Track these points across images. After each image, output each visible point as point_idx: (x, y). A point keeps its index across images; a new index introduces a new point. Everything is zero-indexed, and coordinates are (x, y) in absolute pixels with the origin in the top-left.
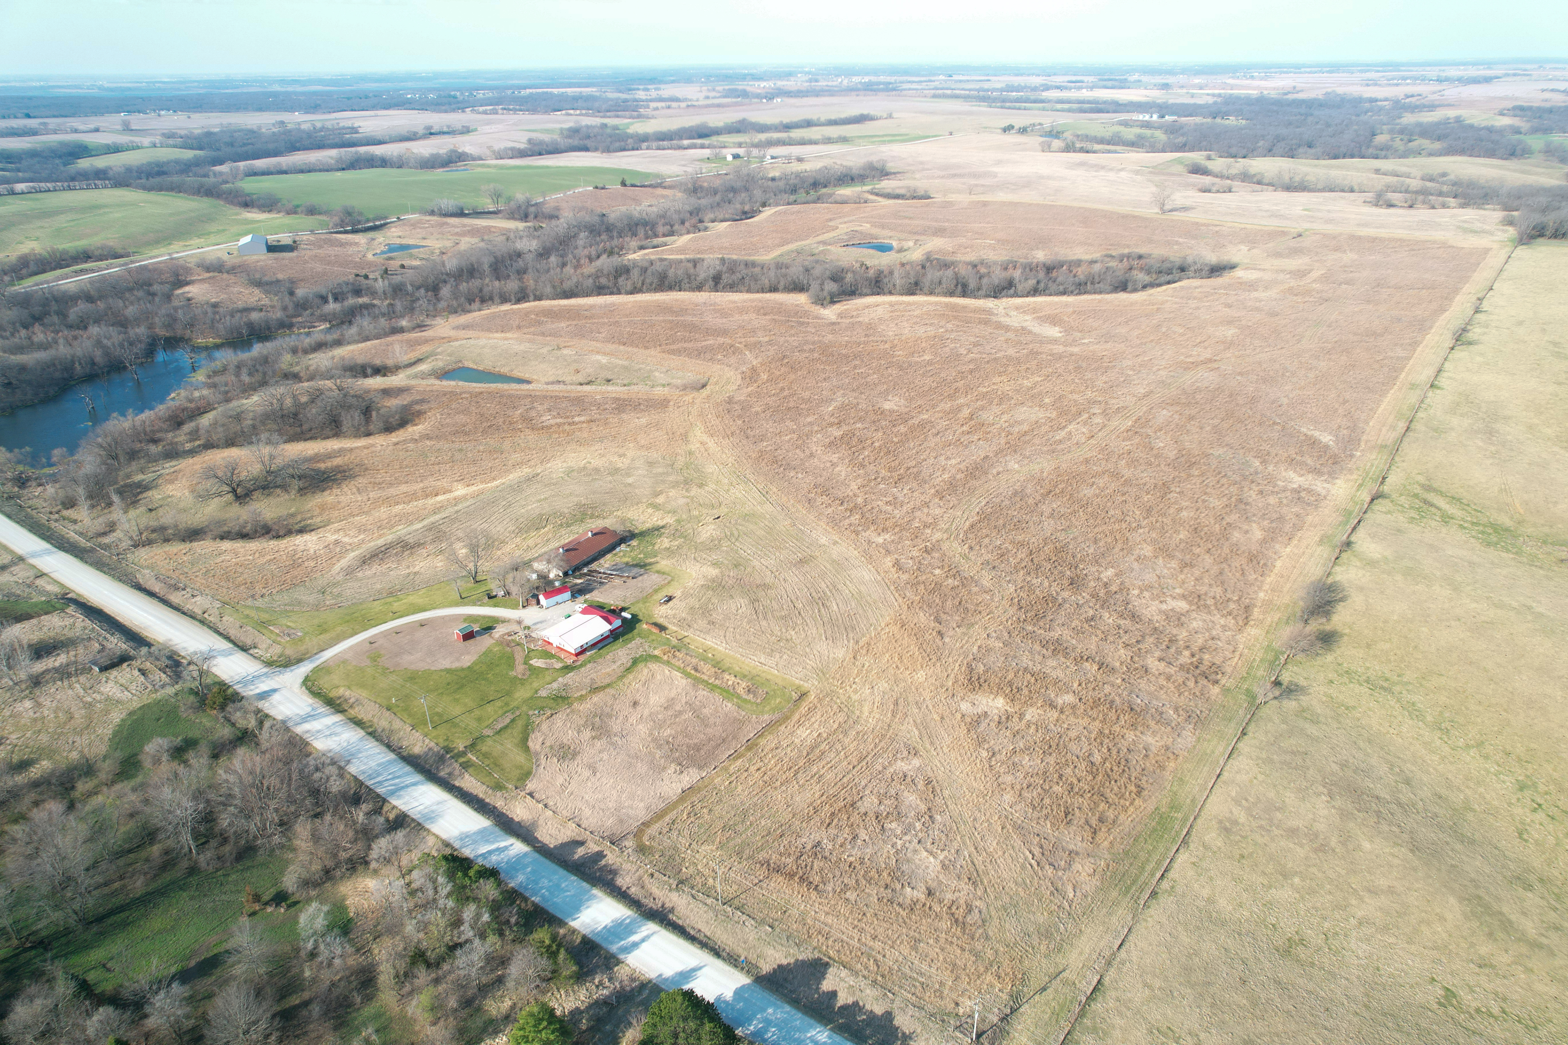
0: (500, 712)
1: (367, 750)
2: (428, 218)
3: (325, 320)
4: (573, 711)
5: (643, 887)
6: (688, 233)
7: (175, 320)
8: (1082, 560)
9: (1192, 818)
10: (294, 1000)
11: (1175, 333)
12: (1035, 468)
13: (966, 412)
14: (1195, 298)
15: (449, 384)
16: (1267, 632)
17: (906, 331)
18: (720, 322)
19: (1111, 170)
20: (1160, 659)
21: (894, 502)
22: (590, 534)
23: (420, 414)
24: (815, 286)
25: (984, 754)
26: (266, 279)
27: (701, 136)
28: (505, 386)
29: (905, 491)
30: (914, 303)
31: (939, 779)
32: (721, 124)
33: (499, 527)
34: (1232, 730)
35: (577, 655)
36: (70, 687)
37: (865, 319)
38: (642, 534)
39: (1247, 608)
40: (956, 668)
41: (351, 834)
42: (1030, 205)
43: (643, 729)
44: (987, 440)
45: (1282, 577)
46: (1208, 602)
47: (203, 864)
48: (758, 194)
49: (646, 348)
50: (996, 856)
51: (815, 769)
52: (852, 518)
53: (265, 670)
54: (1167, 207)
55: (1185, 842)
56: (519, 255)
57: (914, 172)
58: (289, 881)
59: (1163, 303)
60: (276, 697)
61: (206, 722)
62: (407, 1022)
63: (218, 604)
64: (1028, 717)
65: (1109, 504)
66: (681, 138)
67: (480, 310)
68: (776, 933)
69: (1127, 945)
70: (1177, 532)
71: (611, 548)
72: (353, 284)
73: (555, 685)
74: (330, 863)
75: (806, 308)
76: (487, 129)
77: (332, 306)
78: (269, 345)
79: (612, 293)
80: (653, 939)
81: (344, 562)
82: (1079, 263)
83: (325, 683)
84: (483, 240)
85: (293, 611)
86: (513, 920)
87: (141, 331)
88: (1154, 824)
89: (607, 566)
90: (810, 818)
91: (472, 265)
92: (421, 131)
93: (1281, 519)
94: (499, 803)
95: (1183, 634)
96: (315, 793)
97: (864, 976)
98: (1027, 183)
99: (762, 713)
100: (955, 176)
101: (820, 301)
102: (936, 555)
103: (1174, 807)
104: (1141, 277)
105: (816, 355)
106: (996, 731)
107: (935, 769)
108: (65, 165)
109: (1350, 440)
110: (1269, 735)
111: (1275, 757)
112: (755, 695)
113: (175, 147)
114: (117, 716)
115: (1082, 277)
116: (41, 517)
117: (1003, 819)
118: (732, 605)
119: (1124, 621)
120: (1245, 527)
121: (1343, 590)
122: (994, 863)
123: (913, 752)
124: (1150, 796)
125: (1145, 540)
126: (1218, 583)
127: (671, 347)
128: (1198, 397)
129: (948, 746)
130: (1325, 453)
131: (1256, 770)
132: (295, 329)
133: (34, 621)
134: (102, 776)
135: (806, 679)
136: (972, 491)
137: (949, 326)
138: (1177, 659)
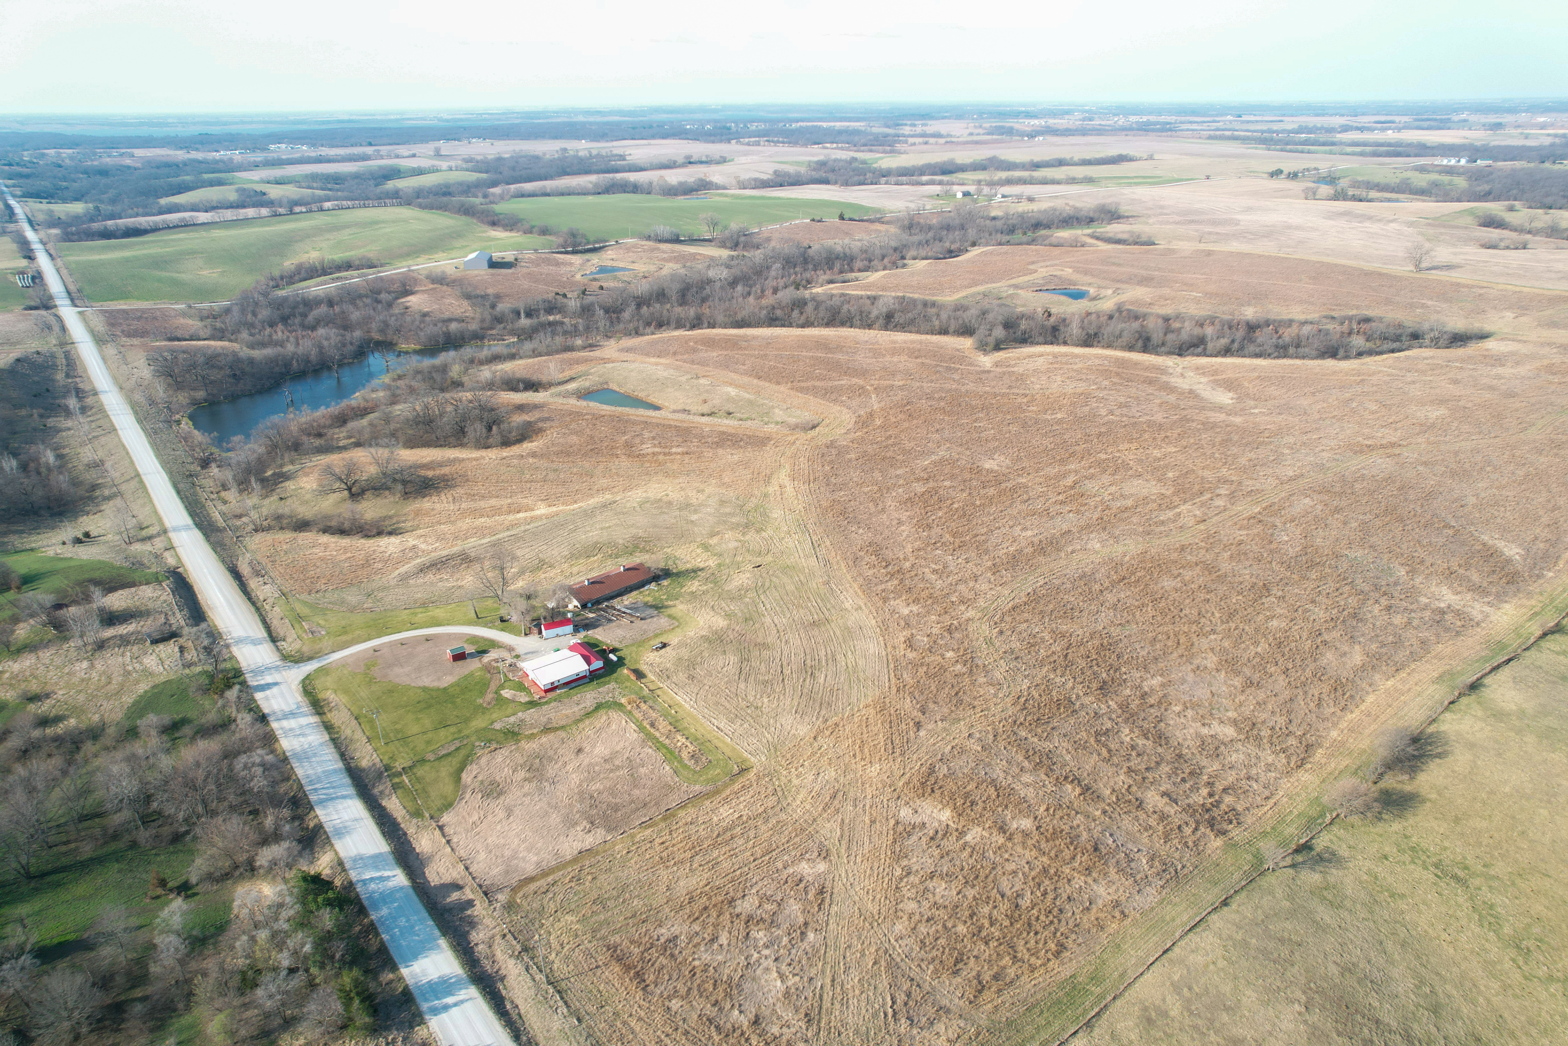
0: (450, 739)
1: (322, 756)
2: (644, 243)
3: (514, 334)
4: (517, 749)
5: (490, 947)
6: (885, 269)
7: (388, 326)
8: (1128, 663)
9: (1109, 998)
11: (1365, 409)
12: (1119, 550)
13: (1070, 480)
14: (1416, 371)
15: (582, 404)
16: (1324, 781)
17: (1055, 385)
18: (867, 362)
19: (1380, 220)
20: (1164, 794)
21: (942, 572)
22: (622, 569)
23: (541, 430)
24: (982, 331)
25: (898, 872)
26: (478, 292)
27: (944, 173)
28: (632, 411)
29: (960, 560)
31: (835, 891)
32: (968, 161)
33: (554, 551)
34: (1214, 895)
35: (546, 691)
36: (123, 655)
37: (1019, 369)
38: (679, 574)
39: (1309, 748)
40: (915, 766)
42: (1260, 256)
43: (575, 779)
44: (1078, 512)
45: (1369, 715)
46: (1262, 733)
47: (143, 841)
48: (972, 233)
49: (778, 383)
50: (851, 995)
51: (715, 853)
52: (889, 584)
53: (279, 663)
54: (1424, 265)
55: (1089, 1024)
56: (710, 281)
57: (1149, 216)
58: (194, 874)
59: (1374, 374)
60: (274, 690)
61: (205, 704)
62: (204, 1041)
63: (277, 594)
64: (969, 838)
65: (1188, 601)
66: (922, 174)
67: (653, 334)
70: (1256, 643)
71: (640, 586)
72: (549, 302)
73: (512, 719)
75: (966, 353)
76: (743, 160)
77: (524, 322)
78: (452, 354)
79: (783, 326)
80: (467, 1005)
81: (406, 568)
82: (1290, 322)
83: (319, 684)
84: (684, 266)
85: (332, 610)
87: (358, 334)
88: (1061, 994)
89: (626, 603)
90: (682, 908)
91: (663, 290)
92: (680, 160)
93: (1398, 643)
94: (411, 831)
95: (1212, 767)
98: (1269, 233)
99: (696, 782)
100: (1192, 222)
101: (983, 347)
102: (957, 635)
103: (1096, 978)
105: (942, 404)
106: (925, 847)
107: (837, 879)
108: (376, 185)
109: (1545, 556)
110: (1260, 911)
111: (1254, 941)
112: (697, 762)
113: (467, 170)
114: (143, 687)
115: (1287, 338)
116: (203, 496)
117: (881, 952)
118: (720, 660)
119: (1145, 742)
120: (1345, 648)
121: (1446, 744)
122: (845, 1003)
123: (824, 854)
124: (1071, 960)
125: (1212, 649)
126: (1284, 711)
127: (802, 384)
128: (1357, 486)
129: (863, 855)
130: (1503, 569)
131: (1220, 952)
132: (486, 341)
133: (133, 590)
134: (105, 742)
135: (756, 753)
136: (1034, 568)
137: (1105, 383)
138: (1188, 797)
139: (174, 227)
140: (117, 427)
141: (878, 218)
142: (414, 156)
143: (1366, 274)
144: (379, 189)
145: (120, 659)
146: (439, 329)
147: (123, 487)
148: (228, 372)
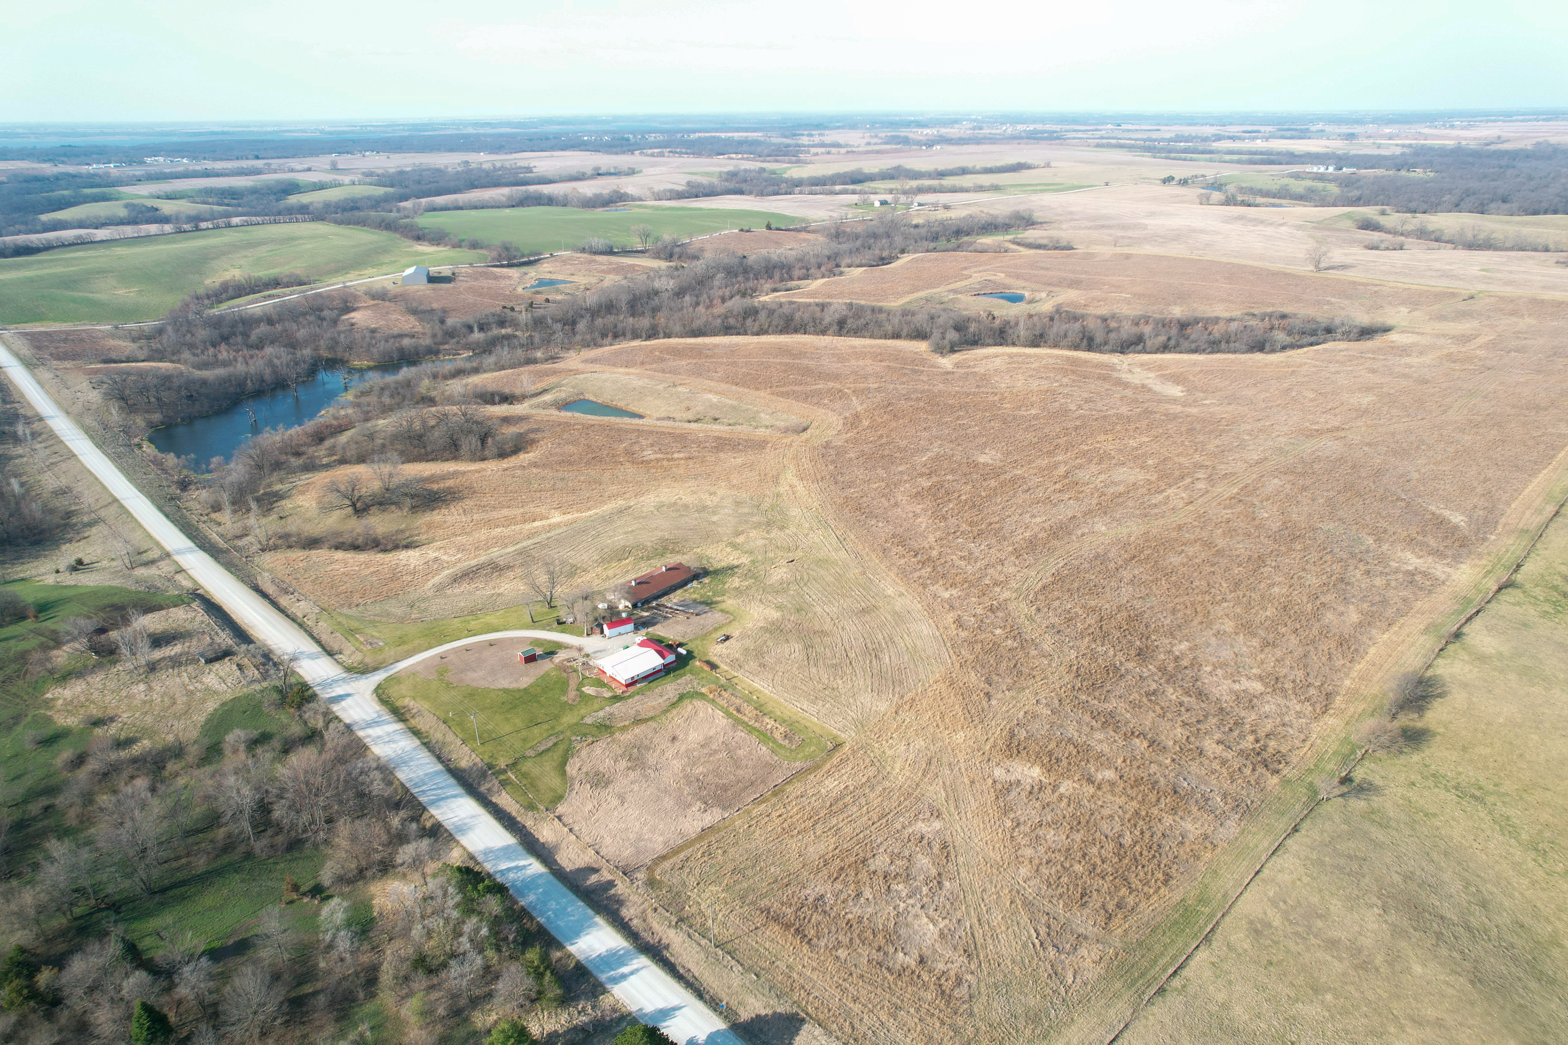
0: (545, 735)
1: (418, 759)
2: (579, 255)
3: (469, 349)
4: (613, 741)
5: (644, 920)
6: (823, 277)
7: (337, 343)
8: (1156, 631)
9: (1219, 915)
10: (308, 989)
11: (1305, 398)
12: (1123, 531)
13: (1062, 470)
14: (1337, 362)
15: (566, 415)
16: (1347, 723)
17: (1020, 384)
18: (835, 366)
19: (1271, 224)
20: (1219, 742)
21: (969, 558)
22: (664, 569)
23: (533, 442)
24: (936, 334)
25: (1008, 824)
26: (422, 307)
27: (854, 182)
28: (618, 420)
29: (982, 547)
30: (1035, 355)
31: (957, 844)
32: (876, 170)
33: (583, 556)
34: (1283, 825)
35: (627, 686)
36: (179, 675)
37: (980, 370)
38: (716, 572)
39: (1328, 695)
40: (997, 732)
41: (384, 838)
42: (1175, 258)
43: (677, 765)
44: (1077, 499)
45: (1374, 665)
46: (1286, 686)
47: (257, 851)
48: (898, 240)
49: (757, 389)
50: (998, 931)
51: (834, 821)
52: (923, 571)
53: (345, 675)
54: (1322, 265)
55: (1207, 939)
56: (656, 293)
57: (1061, 222)
58: (326, 876)
59: (1300, 366)
60: (349, 701)
61: (284, 719)
62: (400, 1024)
63: (317, 610)
64: (1062, 790)
65: (1195, 574)
66: (834, 184)
67: (611, 345)
68: (760, 982)
70: (1264, 609)
71: (683, 584)
72: (499, 316)
73: (601, 714)
74: (364, 863)
75: (925, 356)
76: (651, 171)
77: (477, 336)
78: (413, 369)
79: (738, 334)
80: (643, 973)
81: (437, 579)
82: (1216, 320)
83: (393, 692)
84: (626, 278)
85: (380, 622)
86: (511, 937)
87: (307, 352)
88: (1176, 916)
89: (675, 601)
90: (819, 870)
91: (611, 301)
92: (589, 172)
93: (1384, 602)
94: (529, 823)
95: (1251, 717)
96: (361, 795)
97: (837, 1038)
98: (1177, 236)
99: (795, 760)
100: (1103, 227)
101: (939, 350)
102: (1000, 614)
103: (1202, 900)
104: (1281, 337)
105: (922, 404)
106: (1026, 801)
107: (954, 833)
108: (277, 200)
109: (1486, 522)
110: (1325, 835)
111: (1327, 859)
112: (791, 741)
113: (371, 184)
114: (211, 706)
115: (1217, 335)
116: (194, 518)
117: (1014, 893)
118: (786, 649)
119: (1189, 699)
120: (1341, 608)
121: (1443, 685)
122: (995, 937)
123: (935, 814)
124: (1178, 886)
125: (1227, 615)
126: (1301, 666)
127: (782, 389)
128: (1316, 467)
129: (973, 812)
130: (1453, 534)
131: (1302, 870)
132: (441, 356)
133: (164, 612)
134: (189, 759)
135: (844, 730)
136: (1052, 551)
137: (1065, 380)
138: (1238, 744)
139: (70, 245)
140: (76, 452)
141: (803, 228)
142: (309, 170)
143: (1273, 274)
144: (282, 204)
145: (178, 680)
146: (392, 345)
147: (103, 513)
148: (184, 393)
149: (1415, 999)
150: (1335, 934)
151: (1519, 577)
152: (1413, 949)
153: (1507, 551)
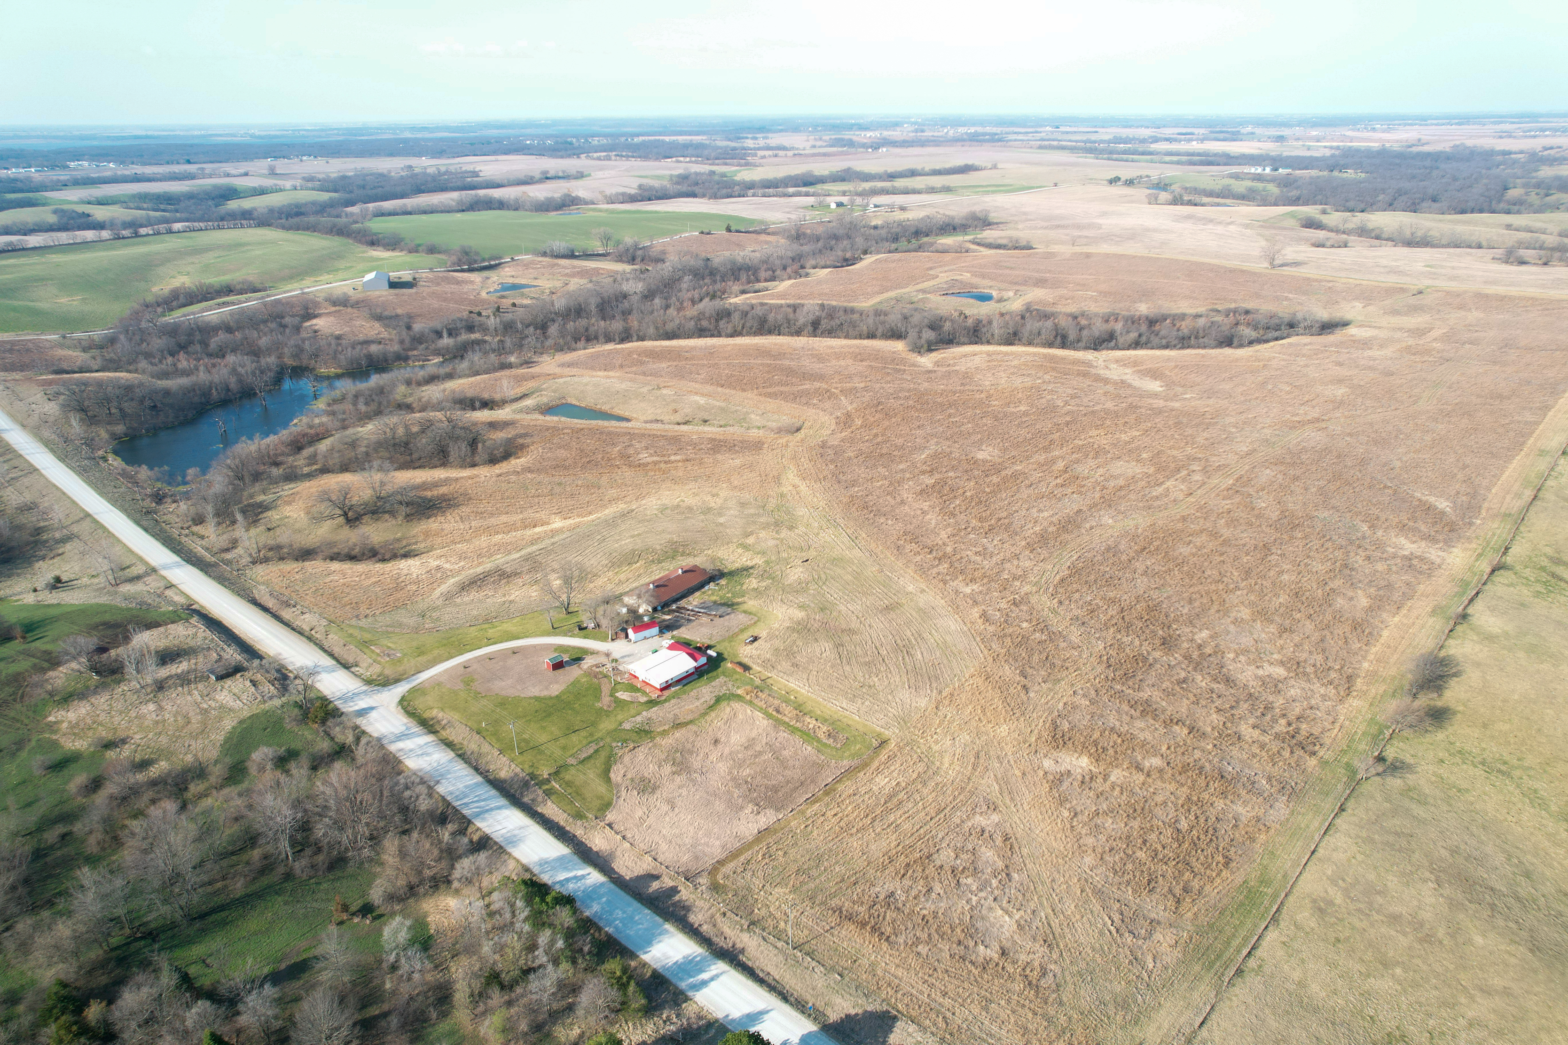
0: (585, 742)
1: (455, 772)
2: (540, 259)
3: (439, 354)
4: (655, 745)
6: (790, 278)
7: (302, 350)
8: (1176, 620)
9: (1283, 895)
11: (1281, 390)
12: (1130, 524)
13: (1061, 465)
14: (1303, 356)
15: (552, 420)
16: (1371, 705)
18: (817, 367)
19: (1220, 223)
20: (1255, 727)
21: (984, 553)
22: (680, 571)
23: (522, 447)
24: (912, 334)
25: (1066, 814)
26: (386, 313)
27: (806, 184)
28: (606, 423)
29: (995, 542)
30: (1012, 353)
31: (1018, 836)
32: (826, 173)
33: (593, 560)
34: (1329, 805)
35: (662, 690)
36: (190, 693)
37: (961, 367)
38: (731, 574)
39: (1350, 678)
40: (1040, 724)
41: (436, 852)
42: (1134, 257)
43: (723, 767)
44: (1080, 493)
45: (1389, 647)
46: (1308, 670)
47: (298, 871)
48: (860, 241)
49: (744, 390)
50: (1074, 920)
51: (892, 818)
52: (940, 567)
53: (365, 688)
54: (1277, 262)
55: (1275, 919)
56: (625, 296)
57: (1016, 222)
58: (376, 895)
60: (373, 715)
61: (308, 735)
62: (479, 1042)
63: (324, 622)
64: (1113, 778)
65: (1206, 564)
66: (787, 186)
67: (585, 349)
68: (845, 982)
69: (1209, 1024)
70: (1277, 595)
71: (700, 586)
72: (467, 320)
73: (639, 719)
74: (414, 880)
75: (903, 355)
76: (600, 174)
77: (446, 341)
78: (385, 376)
79: (712, 336)
80: (723, 978)
81: (444, 588)
82: (1183, 317)
83: (420, 704)
84: (591, 281)
85: (393, 633)
86: (586, 949)
87: (271, 360)
88: (1241, 897)
89: (695, 603)
90: (885, 867)
91: (580, 305)
92: (537, 175)
93: (1389, 586)
94: (579, 832)
95: (1279, 702)
96: (404, 810)
97: (932, 1033)
98: (1132, 235)
99: (842, 758)
100: (1058, 227)
101: (917, 349)
102: (1024, 608)
103: (1264, 881)
104: (1248, 332)
105: (911, 402)
106: (1079, 790)
107: (1014, 825)
108: (216, 206)
109: (1470, 507)
110: (1370, 813)
111: (1376, 836)
112: (835, 740)
113: (313, 189)
114: (228, 724)
115: (1186, 331)
116: (175, 532)
117: (1083, 882)
118: (816, 648)
119: (1218, 685)
120: (1350, 594)
121: (1457, 665)
122: (1071, 926)
123: (992, 807)
124: (1238, 869)
125: (1242, 603)
126: (1319, 650)
127: (768, 390)
128: (1304, 457)
129: (1029, 804)
130: (1441, 519)
131: (1355, 848)
132: (410, 362)
133: (162, 629)
134: (213, 780)
135: (887, 727)
136: (1064, 544)
137: (1047, 377)
138: (1273, 727)
140: (38, 467)
141: (762, 230)
142: (246, 174)
143: (1230, 271)
144: (223, 209)
145: (189, 698)
146: (359, 352)
147: (75, 529)
148: (148, 403)
149: (1481, 969)
150: (1396, 909)
151: (1509, 559)
152: (1472, 921)
153: (1494, 535)
